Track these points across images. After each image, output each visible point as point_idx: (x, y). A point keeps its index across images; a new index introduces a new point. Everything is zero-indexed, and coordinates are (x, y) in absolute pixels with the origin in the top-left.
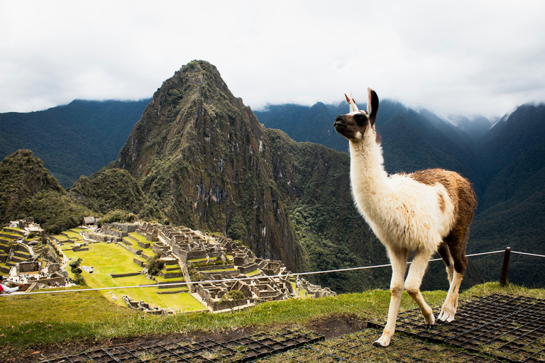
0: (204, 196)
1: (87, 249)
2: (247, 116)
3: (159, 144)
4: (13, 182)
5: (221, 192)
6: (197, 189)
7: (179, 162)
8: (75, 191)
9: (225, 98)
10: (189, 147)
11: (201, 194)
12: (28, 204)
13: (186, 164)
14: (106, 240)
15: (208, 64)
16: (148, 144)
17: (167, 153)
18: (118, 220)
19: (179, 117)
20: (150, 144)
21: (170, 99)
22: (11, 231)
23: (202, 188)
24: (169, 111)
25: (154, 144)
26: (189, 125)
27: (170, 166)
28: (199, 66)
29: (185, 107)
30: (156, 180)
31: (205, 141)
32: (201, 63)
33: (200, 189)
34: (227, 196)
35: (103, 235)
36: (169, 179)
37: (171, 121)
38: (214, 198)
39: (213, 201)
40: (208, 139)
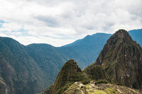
0: (124, 75)
1: (94, 92)
2: (138, 47)
3: (109, 57)
4: (69, 69)
5: (130, 73)
6: (122, 72)
7: (117, 63)
8: (85, 72)
9: (131, 42)
10: (120, 58)
11: (124, 74)
12: (73, 76)
13: (119, 64)
14: (99, 89)
15: (124, 30)
16: (105, 57)
17: (112, 60)
18: (102, 83)
19: (116, 48)
20: (106, 57)
21: (112, 42)
22: (75, 85)
23: (124, 72)
24: (112, 46)
25: (107, 57)
26: (120, 51)
27: (114, 65)
28: (121, 31)
29: (117, 45)
30: (109, 69)
31: (125, 56)
32: (122, 30)
33: (123, 72)
34: (132, 75)
35: (97, 87)
36: (113, 69)
37: (113, 50)
38: (128, 75)
39: (128, 76)
40: (126, 55)
